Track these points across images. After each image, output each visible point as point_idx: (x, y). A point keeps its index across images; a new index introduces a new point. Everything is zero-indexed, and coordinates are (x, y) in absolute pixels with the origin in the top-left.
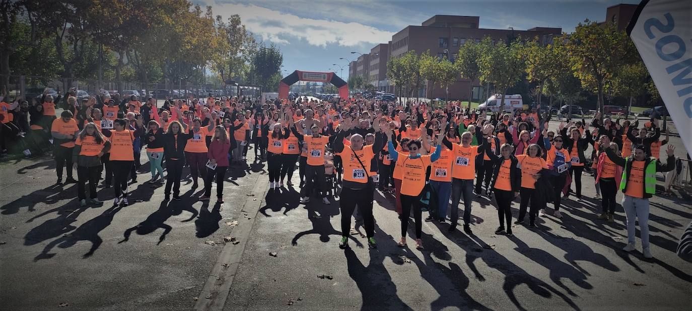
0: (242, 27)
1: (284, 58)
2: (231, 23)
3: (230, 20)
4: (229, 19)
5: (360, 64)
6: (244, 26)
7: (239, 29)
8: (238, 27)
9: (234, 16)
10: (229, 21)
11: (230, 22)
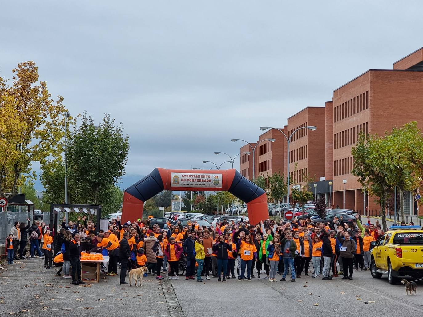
0: (40, 85)
1: (130, 144)
2: (18, 79)
3: (17, 72)
4: (14, 71)
5: (264, 149)
6: (43, 84)
7: (36, 90)
8: (33, 86)
9: (25, 64)
10: (15, 75)
11: (17, 77)
